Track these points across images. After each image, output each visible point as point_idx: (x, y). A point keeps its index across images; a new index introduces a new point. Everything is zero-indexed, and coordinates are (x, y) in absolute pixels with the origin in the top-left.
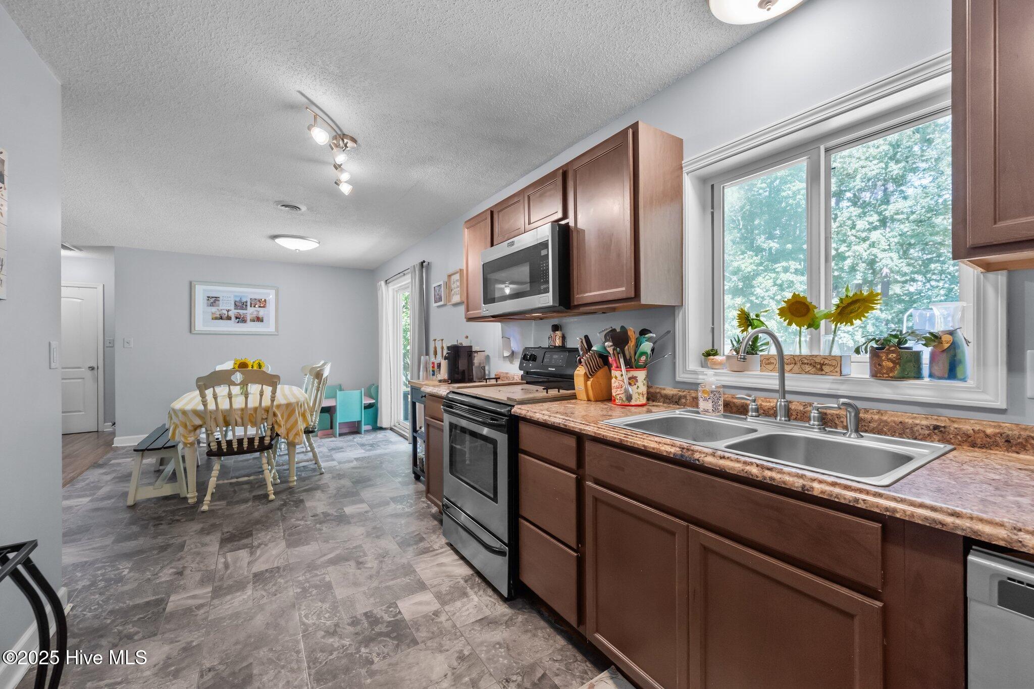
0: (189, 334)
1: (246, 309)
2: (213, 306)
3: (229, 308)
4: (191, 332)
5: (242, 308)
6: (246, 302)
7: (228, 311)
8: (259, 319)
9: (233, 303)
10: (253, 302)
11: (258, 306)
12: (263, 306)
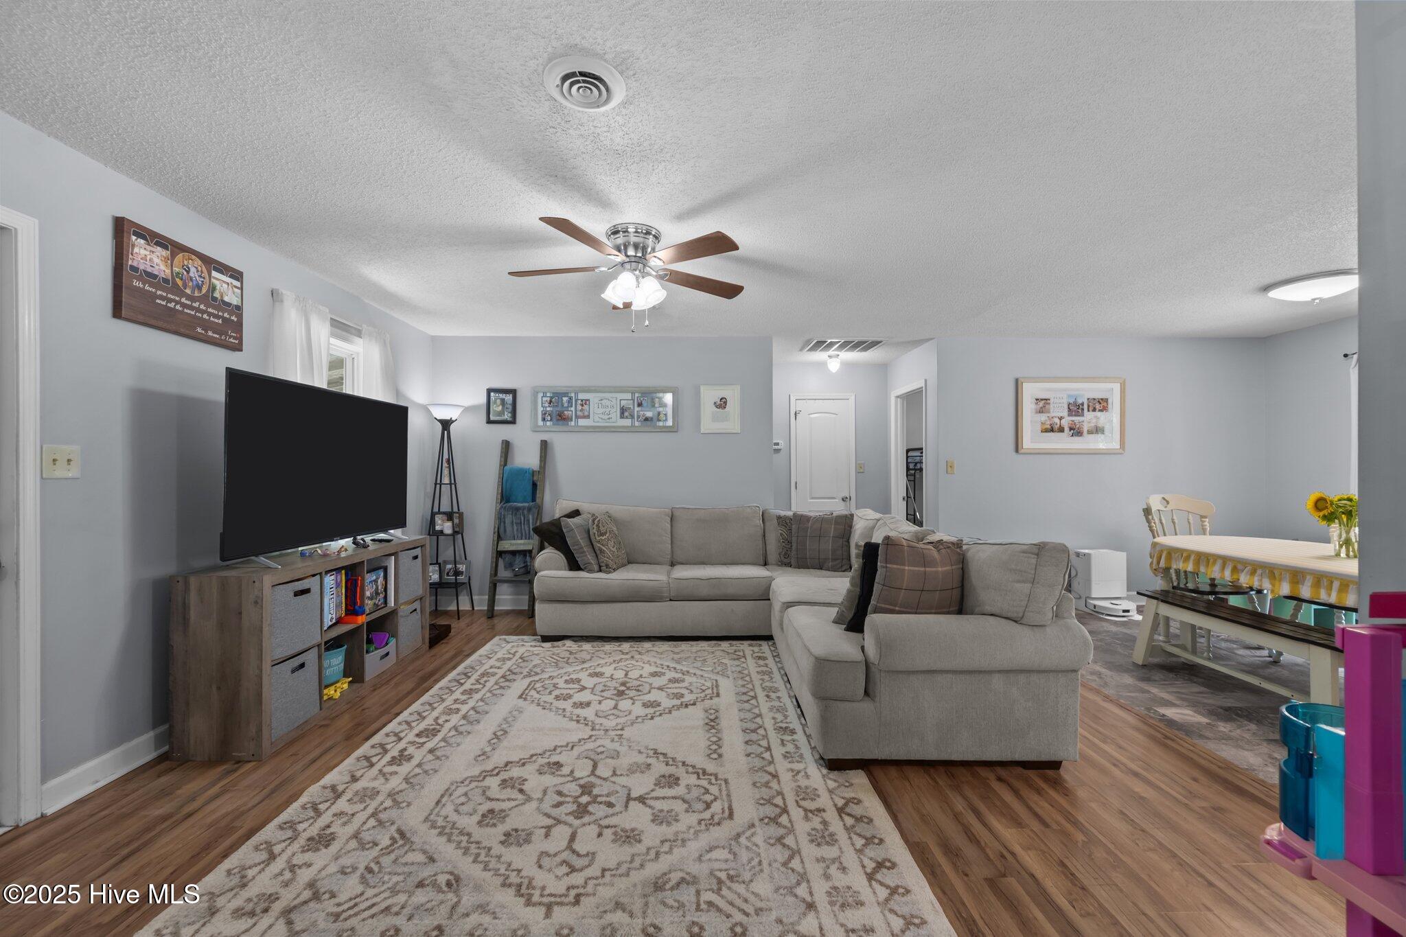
0: (1014, 453)
1: (1083, 415)
2: (1042, 412)
3: (1060, 415)
4: (1017, 451)
5: (1077, 414)
6: (1083, 404)
7: (1061, 419)
8: (1097, 430)
9: (1066, 406)
10: (1091, 404)
11: (1097, 410)
12: (1104, 409)
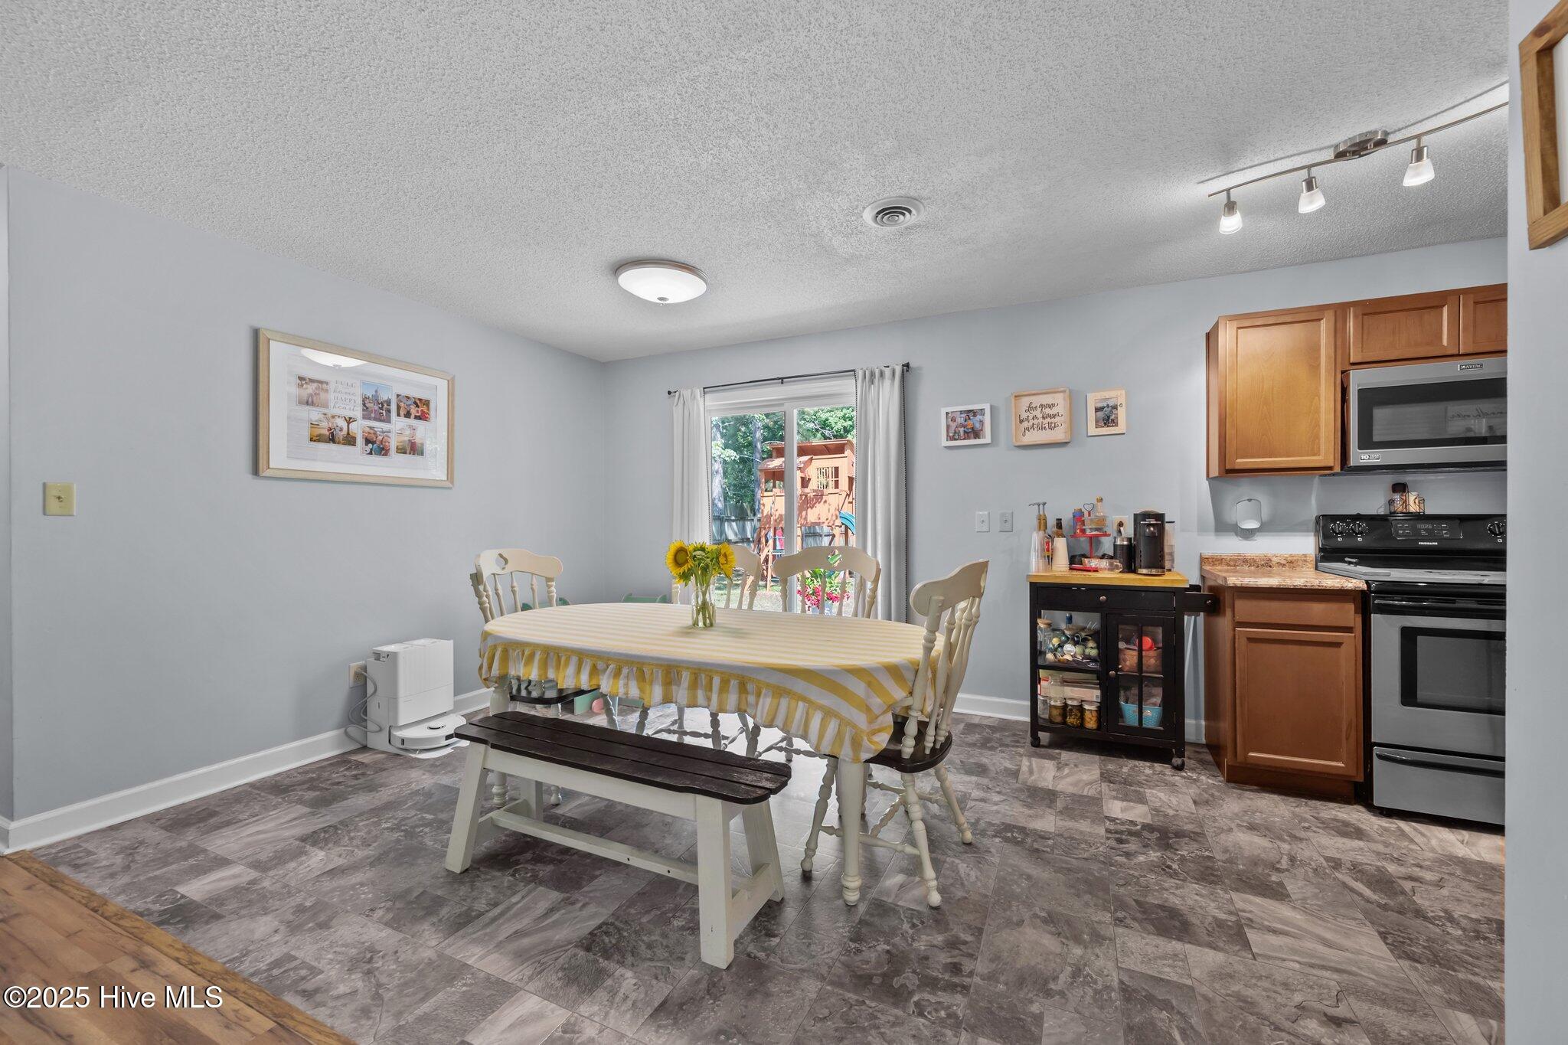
0: (250, 476)
1: (388, 421)
2: (312, 404)
3: (348, 414)
4: (256, 471)
5: (379, 418)
6: (389, 403)
7: (349, 421)
8: (413, 449)
9: (359, 401)
10: (402, 404)
11: (413, 416)
12: (423, 417)
